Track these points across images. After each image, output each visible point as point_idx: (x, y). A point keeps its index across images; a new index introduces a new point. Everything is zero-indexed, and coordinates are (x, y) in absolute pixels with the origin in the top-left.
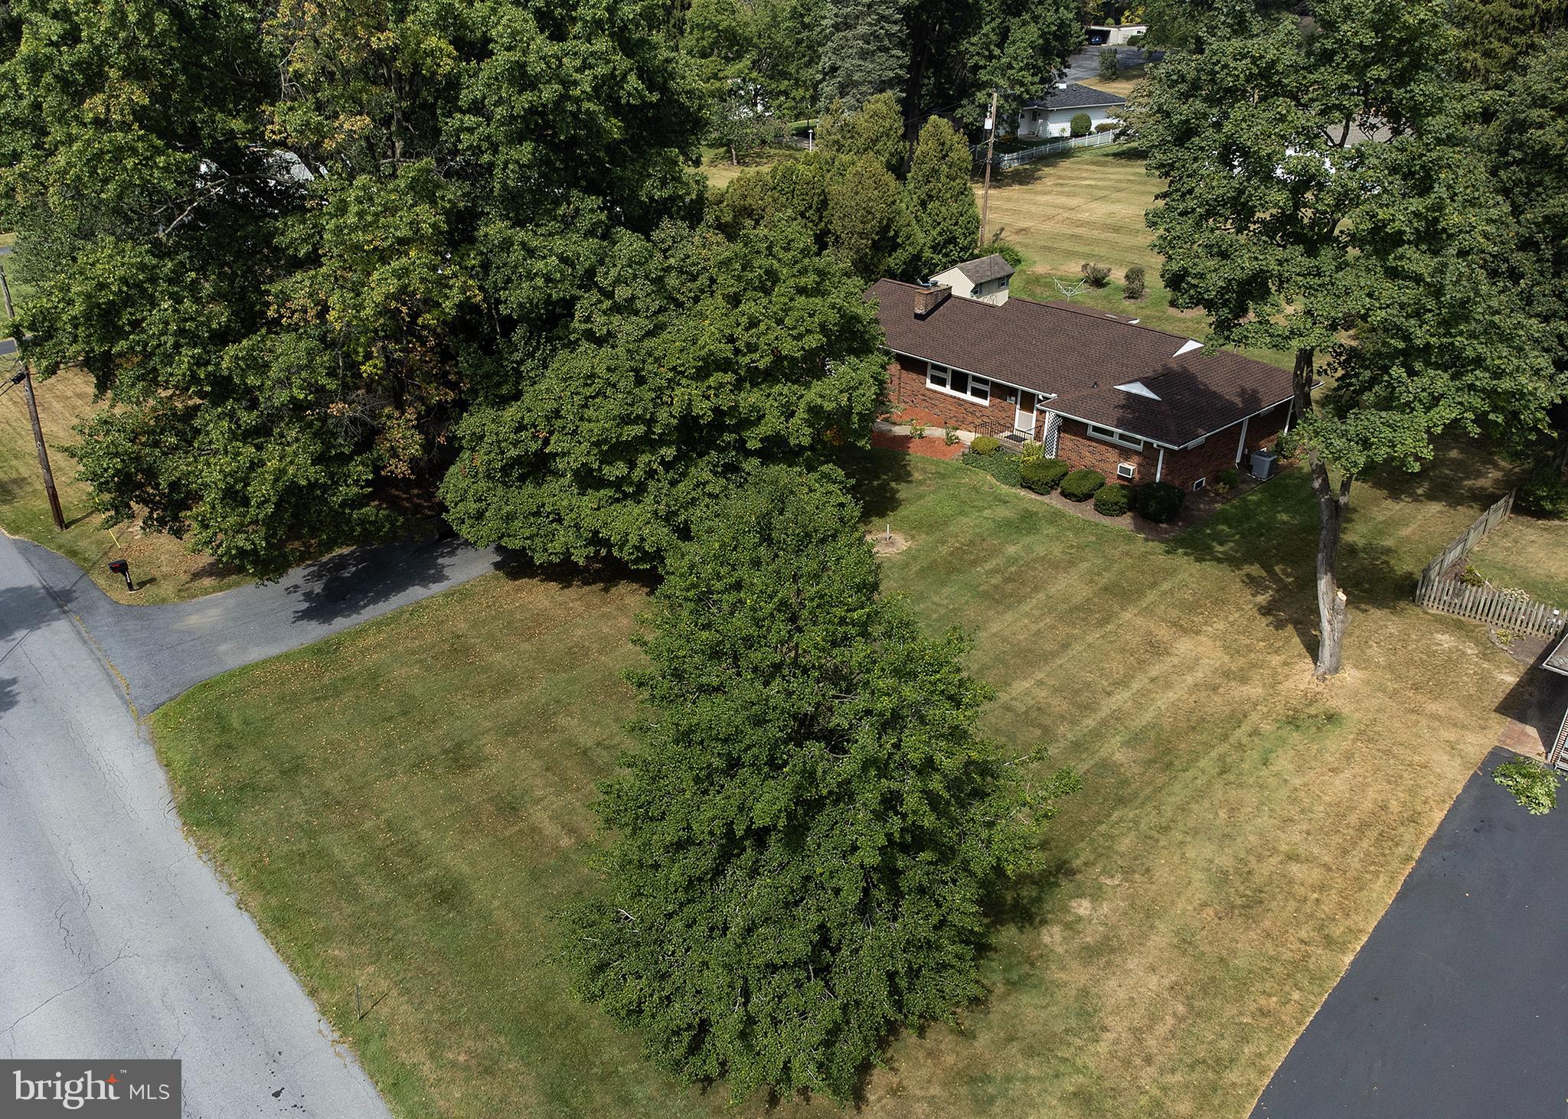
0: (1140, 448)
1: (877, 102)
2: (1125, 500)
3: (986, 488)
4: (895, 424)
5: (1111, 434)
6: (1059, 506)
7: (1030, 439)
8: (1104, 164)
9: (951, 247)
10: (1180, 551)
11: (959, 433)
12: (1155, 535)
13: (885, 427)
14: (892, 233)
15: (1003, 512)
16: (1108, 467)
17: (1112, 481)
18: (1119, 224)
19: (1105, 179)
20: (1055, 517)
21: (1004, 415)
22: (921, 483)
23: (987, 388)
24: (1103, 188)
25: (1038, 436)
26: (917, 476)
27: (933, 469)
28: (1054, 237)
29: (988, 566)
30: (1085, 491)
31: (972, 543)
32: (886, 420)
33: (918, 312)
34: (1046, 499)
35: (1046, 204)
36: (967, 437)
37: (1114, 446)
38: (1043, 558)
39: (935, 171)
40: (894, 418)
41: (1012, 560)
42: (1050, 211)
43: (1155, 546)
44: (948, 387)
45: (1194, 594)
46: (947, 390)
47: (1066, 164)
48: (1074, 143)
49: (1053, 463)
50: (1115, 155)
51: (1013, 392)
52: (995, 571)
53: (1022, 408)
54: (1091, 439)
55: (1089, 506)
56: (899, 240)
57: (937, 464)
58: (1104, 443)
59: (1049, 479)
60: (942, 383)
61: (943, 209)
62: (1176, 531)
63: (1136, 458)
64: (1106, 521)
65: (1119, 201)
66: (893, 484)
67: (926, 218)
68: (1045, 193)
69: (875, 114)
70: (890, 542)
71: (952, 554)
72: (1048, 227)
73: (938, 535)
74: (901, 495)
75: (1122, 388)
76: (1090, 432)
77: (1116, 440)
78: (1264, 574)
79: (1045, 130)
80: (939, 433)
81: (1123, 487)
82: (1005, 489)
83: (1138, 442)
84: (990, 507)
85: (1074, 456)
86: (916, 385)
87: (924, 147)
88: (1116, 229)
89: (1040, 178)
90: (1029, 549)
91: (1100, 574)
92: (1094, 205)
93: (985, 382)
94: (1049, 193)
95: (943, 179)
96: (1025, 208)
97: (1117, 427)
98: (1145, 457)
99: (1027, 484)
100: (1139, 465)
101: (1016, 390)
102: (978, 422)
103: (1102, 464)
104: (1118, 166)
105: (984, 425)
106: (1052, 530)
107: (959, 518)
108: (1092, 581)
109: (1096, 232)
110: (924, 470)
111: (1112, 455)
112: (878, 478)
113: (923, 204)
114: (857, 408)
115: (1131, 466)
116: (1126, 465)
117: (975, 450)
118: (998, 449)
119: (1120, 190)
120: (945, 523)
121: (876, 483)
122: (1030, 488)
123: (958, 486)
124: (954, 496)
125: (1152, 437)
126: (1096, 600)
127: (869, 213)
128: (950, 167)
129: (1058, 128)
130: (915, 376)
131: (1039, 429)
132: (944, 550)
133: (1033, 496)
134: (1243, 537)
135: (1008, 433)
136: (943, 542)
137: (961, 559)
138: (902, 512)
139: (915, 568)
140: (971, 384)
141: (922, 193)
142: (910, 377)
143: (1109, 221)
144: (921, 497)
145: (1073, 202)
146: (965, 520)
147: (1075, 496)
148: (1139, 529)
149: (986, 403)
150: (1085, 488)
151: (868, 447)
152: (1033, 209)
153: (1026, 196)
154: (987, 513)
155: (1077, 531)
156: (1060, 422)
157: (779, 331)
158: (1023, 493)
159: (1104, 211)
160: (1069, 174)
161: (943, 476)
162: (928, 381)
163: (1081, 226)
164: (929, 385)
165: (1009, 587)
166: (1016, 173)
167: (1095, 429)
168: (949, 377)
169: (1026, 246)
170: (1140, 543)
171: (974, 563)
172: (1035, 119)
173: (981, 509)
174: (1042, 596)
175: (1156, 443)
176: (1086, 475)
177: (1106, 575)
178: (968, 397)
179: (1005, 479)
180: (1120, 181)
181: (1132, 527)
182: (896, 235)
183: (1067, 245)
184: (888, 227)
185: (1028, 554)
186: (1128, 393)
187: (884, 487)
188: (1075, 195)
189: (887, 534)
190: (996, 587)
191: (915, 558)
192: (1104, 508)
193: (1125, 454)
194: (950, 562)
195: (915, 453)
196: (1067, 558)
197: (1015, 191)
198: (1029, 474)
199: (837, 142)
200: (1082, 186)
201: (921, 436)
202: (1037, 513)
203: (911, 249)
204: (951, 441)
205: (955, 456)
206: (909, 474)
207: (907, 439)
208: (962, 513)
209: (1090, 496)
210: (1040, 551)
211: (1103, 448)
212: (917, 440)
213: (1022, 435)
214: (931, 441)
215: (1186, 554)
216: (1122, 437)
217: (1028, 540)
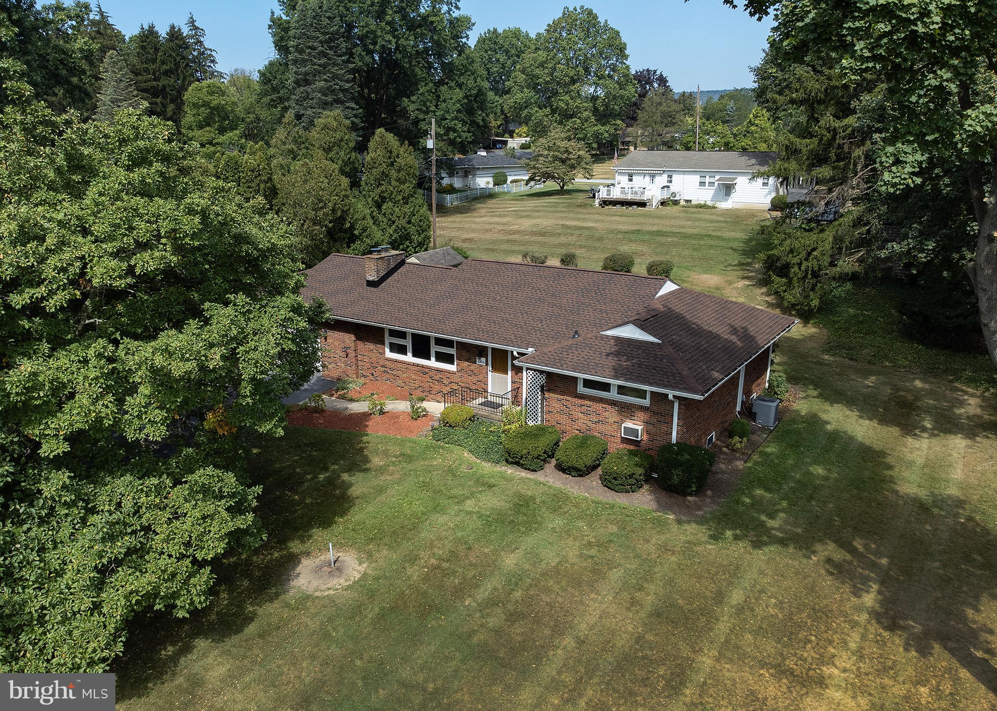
0: (646, 402)
1: (328, 117)
2: (640, 471)
3: (464, 469)
4: (352, 400)
5: (606, 387)
6: (558, 485)
7: (507, 404)
8: (522, 200)
9: (407, 243)
10: (729, 533)
11: (426, 405)
12: (688, 514)
13: (341, 404)
14: (348, 225)
15: (490, 502)
16: (608, 429)
17: (615, 446)
18: (544, 230)
19: (525, 207)
20: (558, 502)
21: (475, 379)
22: (381, 470)
23: (453, 351)
24: (526, 211)
25: (516, 400)
26: (377, 461)
27: (395, 450)
28: (494, 242)
29: (483, 593)
30: (589, 463)
31: (453, 556)
32: (343, 397)
33: (371, 278)
34: (539, 476)
35: (483, 223)
36: (435, 408)
37: (613, 403)
38: (557, 570)
39: (385, 175)
40: (350, 395)
41: (514, 580)
42: (488, 227)
43: (693, 531)
44: (410, 354)
45: (780, 605)
46: (409, 358)
47: (494, 201)
48: (497, 189)
49: (541, 431)
50: (528, 195)
51: (481, 351)
52: (492, 602)
53: (495, 369)
54: (583, 397)
55: (594, 480)
56: (356, 232)
57: (402, 443)
58: (601, 400)
59: (540, 451)
60: (402, 350)
61: (397, 210)
62: (710, 506)
63: (641, 415)
64: (621, 500)
65: (539, 217)
66: (345, 477)
67: (381, 218)
68: (482, 217)
69: (326, 127)
70: (336, 567)
71: (426, 578)
72: (488, 236)
73: (406, 546)
74: (355, 491)
75: (609, 333)
76: (581, 389)
77: (613, 395)
78: (848, 557)
79: (475, 183)
80: (402, 406)
81: (631, 453)
82: (487, 468)
83: (641, 394)
84: (472, 494)
85: (563, 419)
86: (374, 356)
87: (374, 153)
88: (543, 234)
89: (476, 209)
90: (534, 557)
91: (641, 589)
92: (521, 221)
93: (449, 343)
94: (484, 216)
95: (394, 183)
96: (467, 226)
97: (616, 377)
98: (655, 413)
99: (514, 459)
100: (646, 423)
101: (486, 348)
102: (445, 390)
103: (600, 427)
104: (533, 200)
105: (452, 392)
106: (558, 522)
107: (434, 517)
108: (634, 602)
109: (526, 237)
110: (386, 453)
111: (611, 414)
112: (326, 469)
113: (379, 206)
114: (247, 371)
115: (636, 425)
116: (629, 424)
117: (446, 423)
118: (472, 419)
119: (538, 211)
120: (415, 527)
121: (322, 477)
122: (517, 463)
123: (429, 470)
124: (425, 486)
125: (666, 387)
126: (650, 637)
127: (320, 201)
128: (399, 171)
129: (483, 182)
130: (371, 346)
131: (516, 391)
132: (414, 573)
133: (524, 474)
134: (793, 503)
135: (481, 400)
136: (413, 559)
137: (441, 587)
138: (357, 515)
139: (372, 612)
140: (434, 348)
141: (375, 194)
142: (367, 348)
143: (535, 229)
144: (381, 490)
145: (505, 220)
146: (442, 519)
147: (577, 469)
148: (663, 507)
149: (453, 368)
150: (587, 457)
151: (280, 432)
152: (474, 226)
153: (467, 219)
154: (469, 505)
155: (592, 519)
156: (542, 380)
157: (86, 246)
158: (510, 471)
159: (528, 224)
160: (497, 206)
161: (409, 459)
162: (387, 350)
163: (514, 234)
164: (389, 354)
165: (518, 629)
166: (457, 207)
167: (588, 383)
168: (408, 343)
169: (473, 249)
170: (675, 528)
171: (459, 592)
172: (466, 176)
173: (461, 500)
174: (568, 641)
175: (671, 394)
176: (584, 441)
177: (651, 587)
178: (433, 363)
179: (485, 454)
180: (537, 207)
181: (653, 505)
182: (352, 227)
183: (505, 247)
184: (343, 219)
185: (534, 565)
186: (618, 339)
187: (331, 482)
188: (504, 216)
189: (331, 555)
190: (498, 632)
191: (372, 595)
192: (612, 482)
193: (626, 410)
194: (425, 595)
195: (375, 432)
196: (588, 563)
197: (458, 218)
198: (514, 446)
199: (291, 151)
200: (509, 211)
201: (382, 412)
202: (533, 498)
203: (368, 241)
204: (417, 415)
205: (422, 433)
206: (367, 460)
207: (365, 416)
208: (437, 509)
209: (595, 467)
210: (550, 557)
211: (599, 406)
212: (377, 418)
213: (499, 401)
214: (395, 416)
215: (736, 538)
216: (621, 390)
217: (530, 541)
